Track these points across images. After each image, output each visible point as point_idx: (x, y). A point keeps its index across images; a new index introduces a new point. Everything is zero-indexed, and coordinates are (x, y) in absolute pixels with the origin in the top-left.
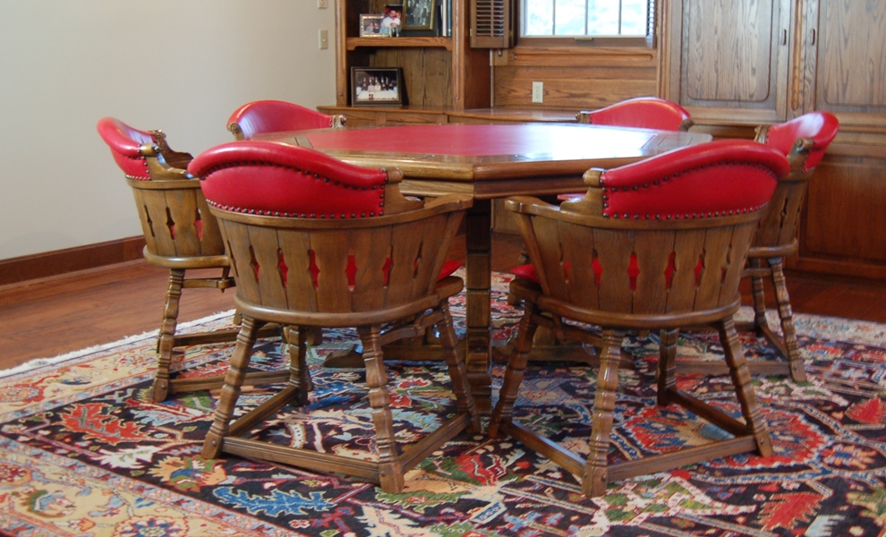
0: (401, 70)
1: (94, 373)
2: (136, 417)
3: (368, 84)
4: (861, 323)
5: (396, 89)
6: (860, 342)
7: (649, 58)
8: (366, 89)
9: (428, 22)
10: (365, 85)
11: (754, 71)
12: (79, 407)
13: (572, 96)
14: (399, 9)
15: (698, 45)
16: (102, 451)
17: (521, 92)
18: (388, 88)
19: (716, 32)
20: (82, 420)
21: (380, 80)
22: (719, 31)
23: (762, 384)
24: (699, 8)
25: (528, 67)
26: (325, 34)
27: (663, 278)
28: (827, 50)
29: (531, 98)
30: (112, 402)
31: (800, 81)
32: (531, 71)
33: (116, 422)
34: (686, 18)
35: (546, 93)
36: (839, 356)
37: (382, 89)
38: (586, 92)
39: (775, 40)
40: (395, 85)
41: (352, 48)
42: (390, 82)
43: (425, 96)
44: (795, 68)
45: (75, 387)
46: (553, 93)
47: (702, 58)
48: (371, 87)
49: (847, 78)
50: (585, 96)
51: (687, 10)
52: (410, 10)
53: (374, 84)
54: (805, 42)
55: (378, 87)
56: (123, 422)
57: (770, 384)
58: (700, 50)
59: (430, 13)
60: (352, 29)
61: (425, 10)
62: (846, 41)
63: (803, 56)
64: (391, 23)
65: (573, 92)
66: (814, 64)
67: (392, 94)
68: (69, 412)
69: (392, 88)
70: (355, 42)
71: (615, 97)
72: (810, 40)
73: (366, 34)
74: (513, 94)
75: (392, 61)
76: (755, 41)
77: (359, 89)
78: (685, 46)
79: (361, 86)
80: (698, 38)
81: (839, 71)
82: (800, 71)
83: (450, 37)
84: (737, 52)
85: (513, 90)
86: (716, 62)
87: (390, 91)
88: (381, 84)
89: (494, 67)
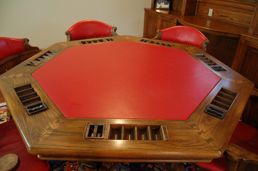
3: (161, 2)
5: (169, 4)
7: (253, 7)
10: (160, 2)
13: (222, 16)
17: (205, 12)
21: (164, 1)
25: (209, 3)
29: (208, 14)
32: (210, 5)
35: (213, 13)
37: (165, 4)
38: (227, 15)
40: (168, 3)
42: (167, 2)
43: (177, 8)
46: (215, 14)
48: (161, 3)
50: (226, 17)
53: (162, 2)
55: (163, 3)
65: (223, 15)
69: (168, 4)
71: (237, 19)
74: (203, 12)
77: (157, 4)
79: (158, 3)
85: (203, 11)
87: (167, 5)
88: (164, 2)
89: (199, 1)
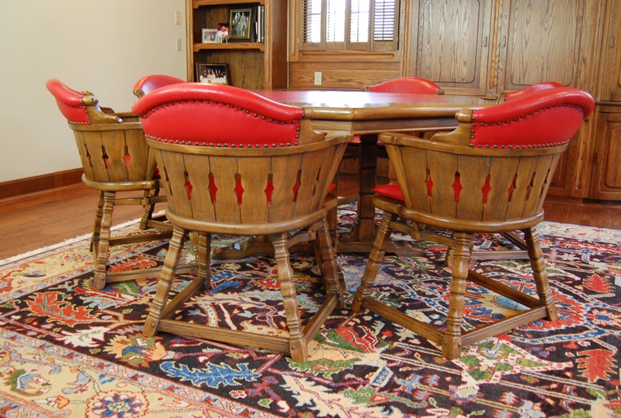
0: (228, 65)
1: (47, 268)
2: (84, 302)
3: (207, 74)
4: (551, 223)
5: (225, 77)
6: (558, 235)
7: (392, 56)
8: (206, 77)
9: (246, 33)
11: (465, 63)
12: (40, 295)
13: (341, 81)
14: (227, 25)
15: (428, 47)
16: (64, 332)
17: (307, 79)
18: (220, 76)
19: (440, 39)
20: (44, 306)
21: (214, 72)
22: (443, 38)
23: (516, 266)
24: (429, 23)
25: (312, 62)
26: (180, 41)
27: (506, 194)
28: (513, 50)
29: (314, 82)
30: (64, 290)
31: (495, 70)
32: (314, 65)
33: (70, 307)
34: (421, 29)
35: (323, 79)
36: (552, 245)
37: (216, 77)
38: (350, 78)
39: (479, 43)
40: (224, 74)
41: (197, 51)
42: (221, 73)
43: (244, 82)
44: (492, 62)
45: (35, 279)
46: (328, 79)
47: (431, 55)
48: (209, 76)
49: (526, 69)
50: (349, 81)
51: (421, 24)
52: (234, 27)
53: (211, 73)
54: (500, 44)
55: (214, 76)
56: (75, 307)
57: (521, 266)
58: (430, 50)
59: (247, 28)
60: (197, 38)
61: (244, 26)
62: (526, 44)
63: (497, 54)
64: (223, 34)
65: (342, 78)
66: (505, 59)
67: (223, 80)
68: (33, 300)
69: (223, 77)
70: (199, 46)
71: (369, 82)
72: (503, 43)
73: (206, 42)
74: (302, 80)
75: (222, 59)
76: (466, 44)
78: (420, 47)
79: (203, 75)
80: (429, 43)
81: (521, 64)
82: (495, 63)
83: (263, 42)
84: (454, 51)
85: (302, 78)
86: (440, 58)
87: (221, 78)
88: (215, 74)
89: (290, 62)
